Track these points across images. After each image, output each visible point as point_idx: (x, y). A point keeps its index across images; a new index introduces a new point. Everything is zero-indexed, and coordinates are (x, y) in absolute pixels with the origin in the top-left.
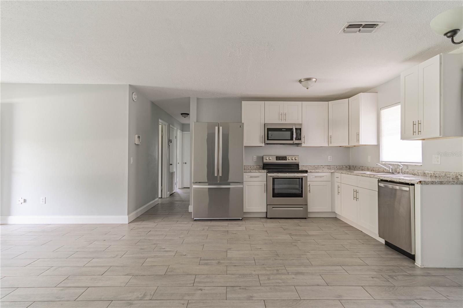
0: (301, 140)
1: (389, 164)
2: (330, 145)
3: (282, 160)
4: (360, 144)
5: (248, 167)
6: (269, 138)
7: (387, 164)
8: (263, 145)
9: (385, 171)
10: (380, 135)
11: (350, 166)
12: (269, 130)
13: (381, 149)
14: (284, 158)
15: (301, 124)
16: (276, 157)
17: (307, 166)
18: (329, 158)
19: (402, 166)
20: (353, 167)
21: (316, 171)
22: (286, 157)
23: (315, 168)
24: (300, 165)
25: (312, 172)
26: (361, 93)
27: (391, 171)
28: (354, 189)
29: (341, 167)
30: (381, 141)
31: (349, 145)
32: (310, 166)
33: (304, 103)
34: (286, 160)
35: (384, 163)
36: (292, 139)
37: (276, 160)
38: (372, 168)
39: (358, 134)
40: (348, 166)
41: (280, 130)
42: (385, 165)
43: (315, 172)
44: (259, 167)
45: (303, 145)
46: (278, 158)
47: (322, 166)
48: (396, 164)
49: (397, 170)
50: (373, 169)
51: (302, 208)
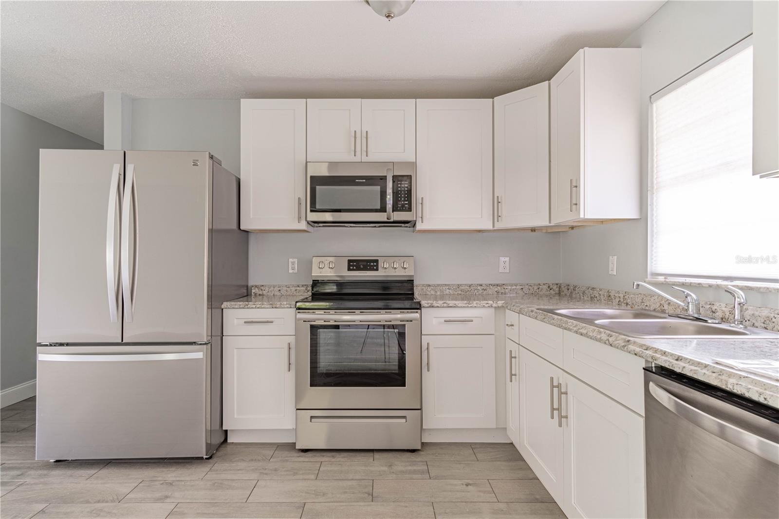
0: (411, 211)
1: (683, 285)
2: (498, 226)
3: (365, 269)
4: (582, 216)
5: (272, 288)
6: (318, 207)
7: (674, 284)
8: (303, 226)
9: (666, 307)
10: (649, 185)
11: (559, 286)
12: (316, 181)
13: (652, 231)
14: (370, 264)
15: (414, 165)
16: (350, 261)
17: (438, 285)
18: (502, 265)
19: (741, 292)
20: (568, 290)
21: (449, 302)
22: (377, 261)
23: (460, 292)
24: (415, 283)
25: (436, 305)
26: (586, 49)
27: (690, 312)
28: (552, 379)
29: (536, 288)
30: (652, 204)
31: (550, 222)
32: (448, 285)
33: (423, 104)
34: (377, 270)
35: (661, 279)
36: (383, 209)
37: (349, 269)
38: (622, 296)
39: (575, 186)
40: (555, 287)
41: (350, 181)
42: (664, 286)
43: (445, 305)
44: (304, 288)
45: (419, 226)
46: (355, 264)
47: (481, 285)
48: (710, 286)
49: (714, 308)
50: (624, 299)
51: (404, 417)
